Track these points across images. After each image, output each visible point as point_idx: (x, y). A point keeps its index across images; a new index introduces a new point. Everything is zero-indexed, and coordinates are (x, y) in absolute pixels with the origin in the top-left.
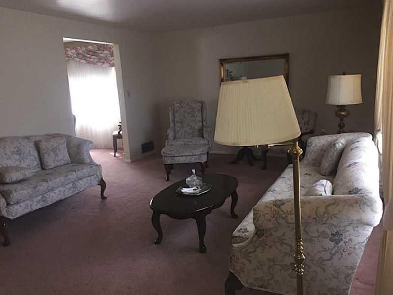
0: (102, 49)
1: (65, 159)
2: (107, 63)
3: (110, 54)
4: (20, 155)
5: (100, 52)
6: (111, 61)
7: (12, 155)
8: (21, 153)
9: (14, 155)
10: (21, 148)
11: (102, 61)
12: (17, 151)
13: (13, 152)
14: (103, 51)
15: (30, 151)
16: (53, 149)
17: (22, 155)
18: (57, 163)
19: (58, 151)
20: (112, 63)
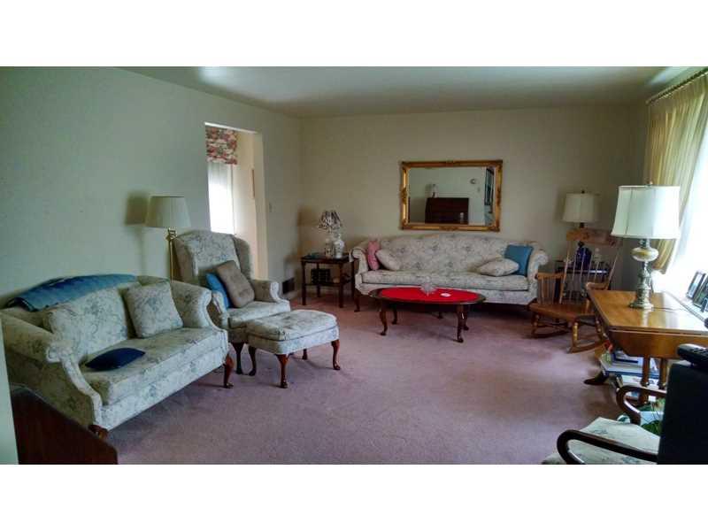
0: (214, 136)
1: (171, 317)
2: (222, 157)
3: (228, 145)
4: (95, 313)
5: (212, 140)
6: (228, 155)
7: (85, 313)
8: (98, 311)
9: (87, 315)
10: (97, 302)
11: (213, 154)
12: (92, 308)
13: (86, 309)
14: (216, 139)
15: (110, 307)
16: (150, 299)
17: (99, 314)
18: (160, 324)
19: (158, 302)
20: (229, 157)
